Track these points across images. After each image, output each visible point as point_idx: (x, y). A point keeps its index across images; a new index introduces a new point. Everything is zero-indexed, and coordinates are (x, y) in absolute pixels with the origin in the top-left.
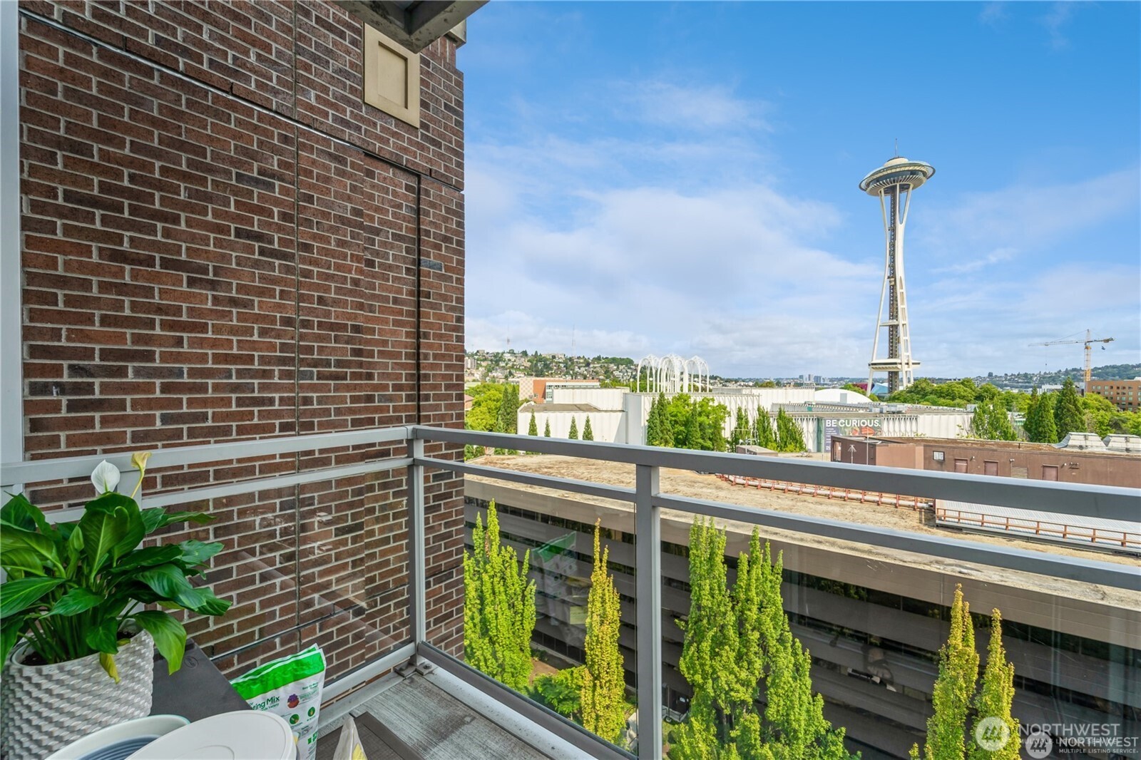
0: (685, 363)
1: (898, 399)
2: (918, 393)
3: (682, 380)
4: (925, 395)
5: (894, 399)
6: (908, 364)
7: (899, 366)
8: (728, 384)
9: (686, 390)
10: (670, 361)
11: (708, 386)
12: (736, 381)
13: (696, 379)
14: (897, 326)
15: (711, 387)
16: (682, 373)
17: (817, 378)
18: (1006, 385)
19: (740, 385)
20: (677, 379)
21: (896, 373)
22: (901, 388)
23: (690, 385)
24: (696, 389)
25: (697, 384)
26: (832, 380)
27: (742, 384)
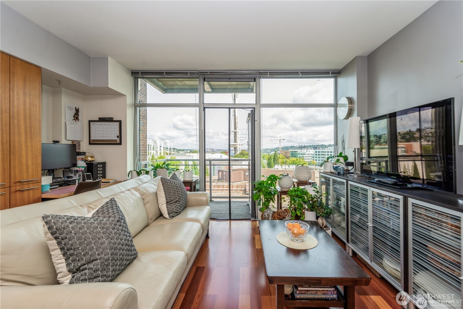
0: (162, 142)
1: (237, 157)
2: (242, 155)
3: (160, 150)
4: (244, 155)
5: (235, 157)
6: (239, 145)
7: (237, 146)
8: (179, 152)
9: (162, 154)
10: (155, 141)
11: (172, 152)
12: (183, 150)
13: (167, 150)
14: (236, 132)
15: (173, 153)
16: (160, 147)
17: (212, 149)
18: (264, 152)
19: (184, 152)
20: (158, 149)
21: (236, 148)
22: (238, 153)
23: (164, 152)
24: (167, 154)
25: (167, 152)
26: (217, 150)
27: (185, 151)
